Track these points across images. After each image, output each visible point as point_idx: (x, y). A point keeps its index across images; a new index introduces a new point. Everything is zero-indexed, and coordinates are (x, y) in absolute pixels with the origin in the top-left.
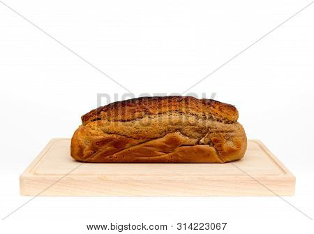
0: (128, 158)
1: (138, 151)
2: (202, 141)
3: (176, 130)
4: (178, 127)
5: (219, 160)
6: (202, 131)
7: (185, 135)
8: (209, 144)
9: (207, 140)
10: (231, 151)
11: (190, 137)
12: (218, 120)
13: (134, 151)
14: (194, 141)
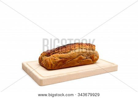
1: (70, 63)
2: (88, 57)
3: (81, 55)
5: (92, 63)
8: (90, 58)
9: (90, 57)
11: (85, 56)
13: (69, 63)
14: (85, 58)
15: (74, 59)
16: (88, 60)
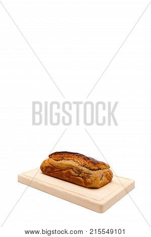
0: (55, 176)
2: (80, 175)
3: (71, 168)
4: (72, 168)
5: (85, 185)
6: (80, 171)
7: (74, 171)
8: (82, 177)
10: (89, 183)
11: (76, 173)
12: (87, 168)
13: (57, 174)
14: (77, 175)
15: (62, 170)
16: (79, 180)
